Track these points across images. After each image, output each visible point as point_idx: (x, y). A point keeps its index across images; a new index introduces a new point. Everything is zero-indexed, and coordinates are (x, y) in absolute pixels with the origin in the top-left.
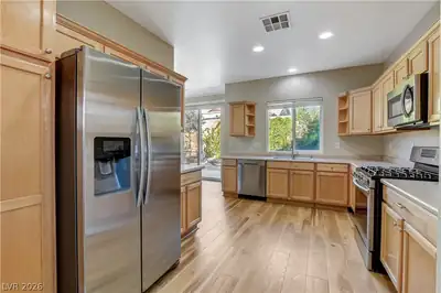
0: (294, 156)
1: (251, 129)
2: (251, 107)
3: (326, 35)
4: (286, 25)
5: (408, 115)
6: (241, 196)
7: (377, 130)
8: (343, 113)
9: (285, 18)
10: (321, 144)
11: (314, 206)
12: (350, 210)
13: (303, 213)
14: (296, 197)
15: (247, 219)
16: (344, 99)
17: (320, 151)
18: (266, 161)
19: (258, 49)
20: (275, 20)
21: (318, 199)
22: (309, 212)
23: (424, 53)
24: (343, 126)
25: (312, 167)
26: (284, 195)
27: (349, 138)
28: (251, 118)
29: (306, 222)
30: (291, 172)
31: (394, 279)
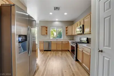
0: (57, 40)
1: (47, 33)
2: (47, 28)
3: (66, 14)
4: (59, 10)
5: (81, 32)
6: (45, 51)
7: (73, 34)
8: (67, 30)
9: (59, 8)
10: (62, 37)
11: (62, 51)
12: (69, 51)
13: (60, 53)
14: (58, 49)
15: (48, 56)
16: (67, 28)
17: (62, 39)
18: (51, 41)
19: (51, 14)
20: (57, 8)
21: (63, 49)
22: (61, 52)
23: (83, 21)
24: (67, 33)
25: (61, 42)
26: (55, 49)
27: (68, 36)
28: (47, 30)
29: (61, 54)
30: (57, 44)
31: (81, 61)
